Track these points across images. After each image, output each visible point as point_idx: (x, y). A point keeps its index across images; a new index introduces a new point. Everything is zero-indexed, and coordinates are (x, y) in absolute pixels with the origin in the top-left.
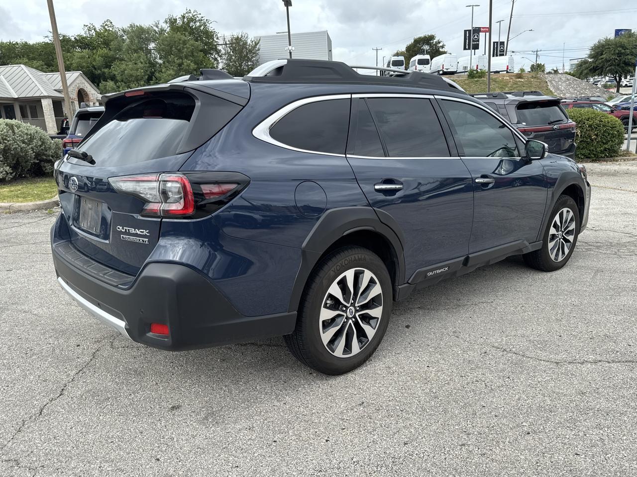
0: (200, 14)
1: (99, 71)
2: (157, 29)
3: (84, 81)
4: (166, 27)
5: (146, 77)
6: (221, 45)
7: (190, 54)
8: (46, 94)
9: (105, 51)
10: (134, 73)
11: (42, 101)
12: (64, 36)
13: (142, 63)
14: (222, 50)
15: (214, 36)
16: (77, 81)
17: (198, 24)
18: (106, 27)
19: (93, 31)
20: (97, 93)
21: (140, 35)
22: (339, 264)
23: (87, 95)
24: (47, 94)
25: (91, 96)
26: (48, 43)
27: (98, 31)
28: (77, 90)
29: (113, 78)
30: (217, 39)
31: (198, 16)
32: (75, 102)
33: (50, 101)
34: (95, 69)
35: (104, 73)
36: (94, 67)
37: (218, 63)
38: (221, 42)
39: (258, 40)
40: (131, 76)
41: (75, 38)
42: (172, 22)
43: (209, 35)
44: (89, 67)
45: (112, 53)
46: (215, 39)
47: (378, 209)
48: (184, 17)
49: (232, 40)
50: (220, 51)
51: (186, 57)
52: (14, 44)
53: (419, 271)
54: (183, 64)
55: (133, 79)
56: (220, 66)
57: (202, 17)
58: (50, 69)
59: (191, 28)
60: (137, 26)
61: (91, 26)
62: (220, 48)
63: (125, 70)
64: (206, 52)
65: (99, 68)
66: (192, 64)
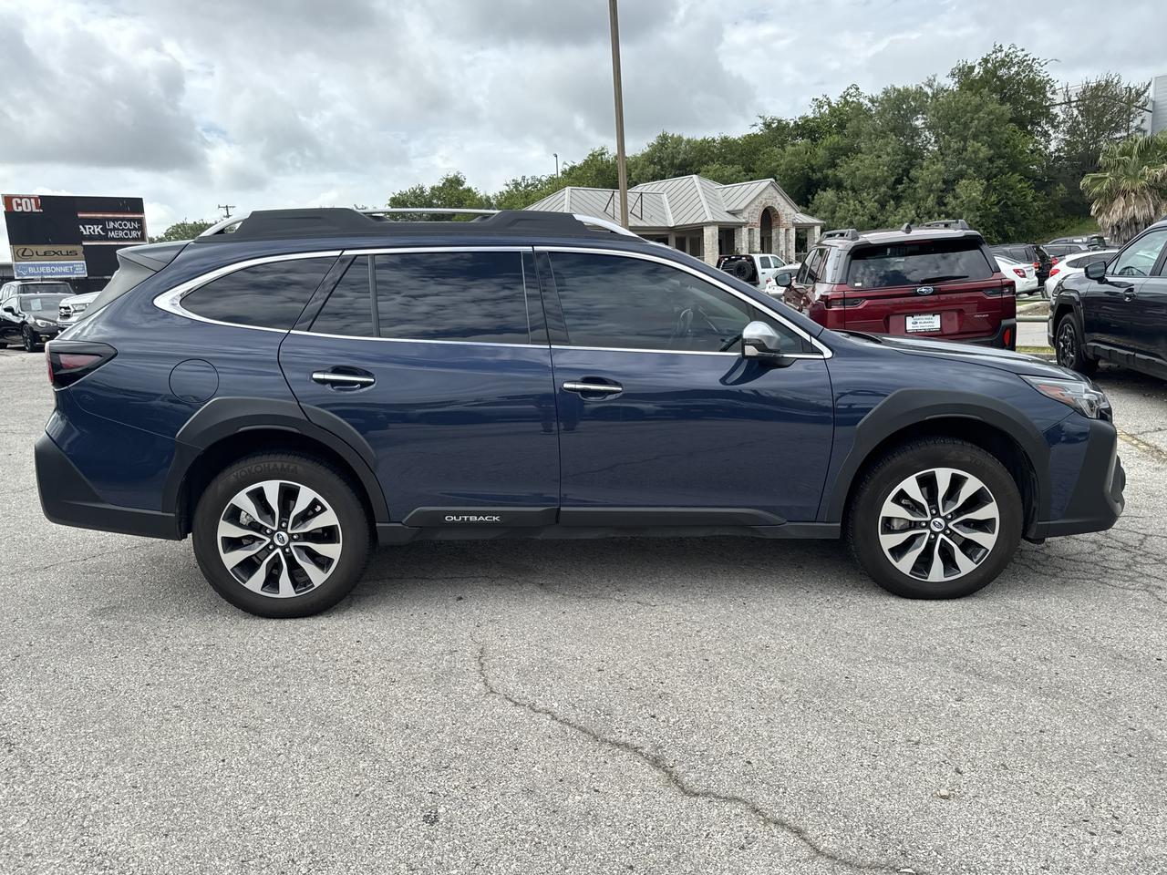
0: (1023, 50)
1: (819, 175)
2: (929, 92)
3: (775, 194)
4: (951, 84)
5: (893, 179)
6: (1059, 104)
7: (983, 130)
8: (710, 219)
9: (836, 138)
10: (871, 173)
11: (705, 230)
12: (779, 121)
13: (888, 154)
14: (1060, 113)
15: (1048, 89)
16: (764, 196)
17: (1014, 70)
18: (848, 97)
19: (826, 107)
20: (794, 212)
21: (900, 105)
22: (246, 469)
23: (777, 216)
24: (712, 219)
25: (784, 220)
26: (756, 135)
27: (833, 105)
28: (762, 209)
29: (839, 186)
30: (1053, 93)
31: (1019, 54)
32: (755, 229)
33: (716, 229)
34: (814, 171)
35: (826, 177)
36: (811, 168)
37: (1048, 141)
38: (1059, 98)
39: (1147, 84)
40: (867, 178)
41: (795, 122)
42: (964, 73)
43: (1038, 87)
44: (803, 169)
45: (846, 141)
46: (1049, 95)
47: (307, 405)
48: (986, 61)
49: (1084, 92)
50: (1057, 115)
51: (975, 137)
52: (708, 142)
53: (418, 511)
54: (966, 150)
55: (869, 184)
56: (1053, 146)
57: (1027, 55)
58: (747, 177)
59: (999, 78)
60: (899, 90)
61: (825, 100)
62: (1055, 110)
63: (858, 169)
64: (1021, 122)
65: (821, 170)
66: (984, 149)
